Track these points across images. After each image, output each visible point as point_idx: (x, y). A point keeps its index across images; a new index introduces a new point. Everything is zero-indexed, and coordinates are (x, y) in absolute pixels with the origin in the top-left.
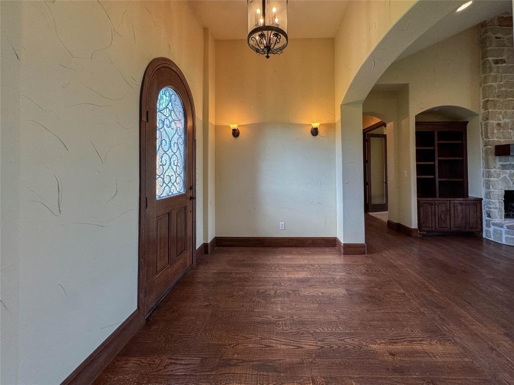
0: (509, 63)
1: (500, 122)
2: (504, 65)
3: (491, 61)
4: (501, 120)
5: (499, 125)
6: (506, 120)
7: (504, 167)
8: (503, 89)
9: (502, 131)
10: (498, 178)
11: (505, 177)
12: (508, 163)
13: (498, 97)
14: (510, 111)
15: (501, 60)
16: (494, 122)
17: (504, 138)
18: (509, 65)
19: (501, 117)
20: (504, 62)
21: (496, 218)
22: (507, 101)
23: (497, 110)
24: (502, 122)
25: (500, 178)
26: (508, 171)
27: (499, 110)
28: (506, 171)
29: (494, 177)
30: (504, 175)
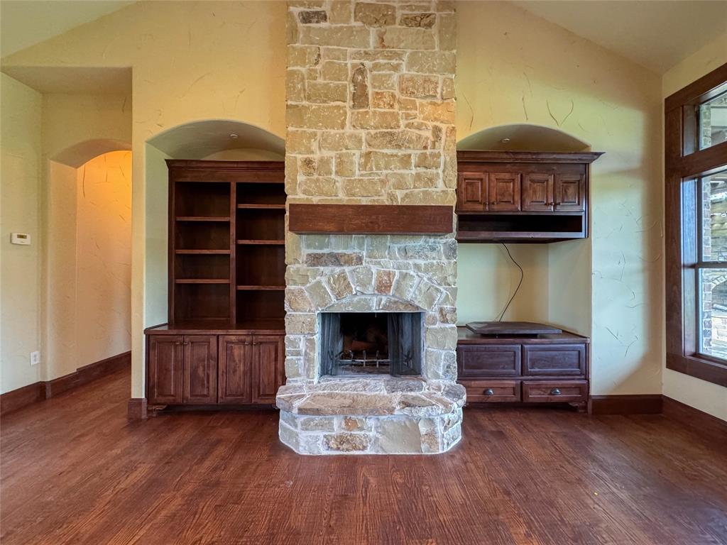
0: (334, 21)
1: (311, 156)
2: (323, 25)
3: (296, 15)
4: (312, 152)
5: (308, 163)
6: (327, 153)
7: (316, 260)
8: (320, 81)
9: (315, 176)
10: (303, 284)
11: (319, 283)
12: (326, 251)
13: (309, 98)
14: (333, 132)
15: (317, 13)
16: (299, 156)
17: (321, 194)
18: (334, 25)
19: (314, 146)
20: (325, 18)
21: (299, 375)
22: (329, 107)
23: (305, 129)
24: (316, 157)
25: (308, 285)
26: (327, 270)
27: (311, 130)
28: (322, 268)
29: (295, 283)
30: (318, 278)
